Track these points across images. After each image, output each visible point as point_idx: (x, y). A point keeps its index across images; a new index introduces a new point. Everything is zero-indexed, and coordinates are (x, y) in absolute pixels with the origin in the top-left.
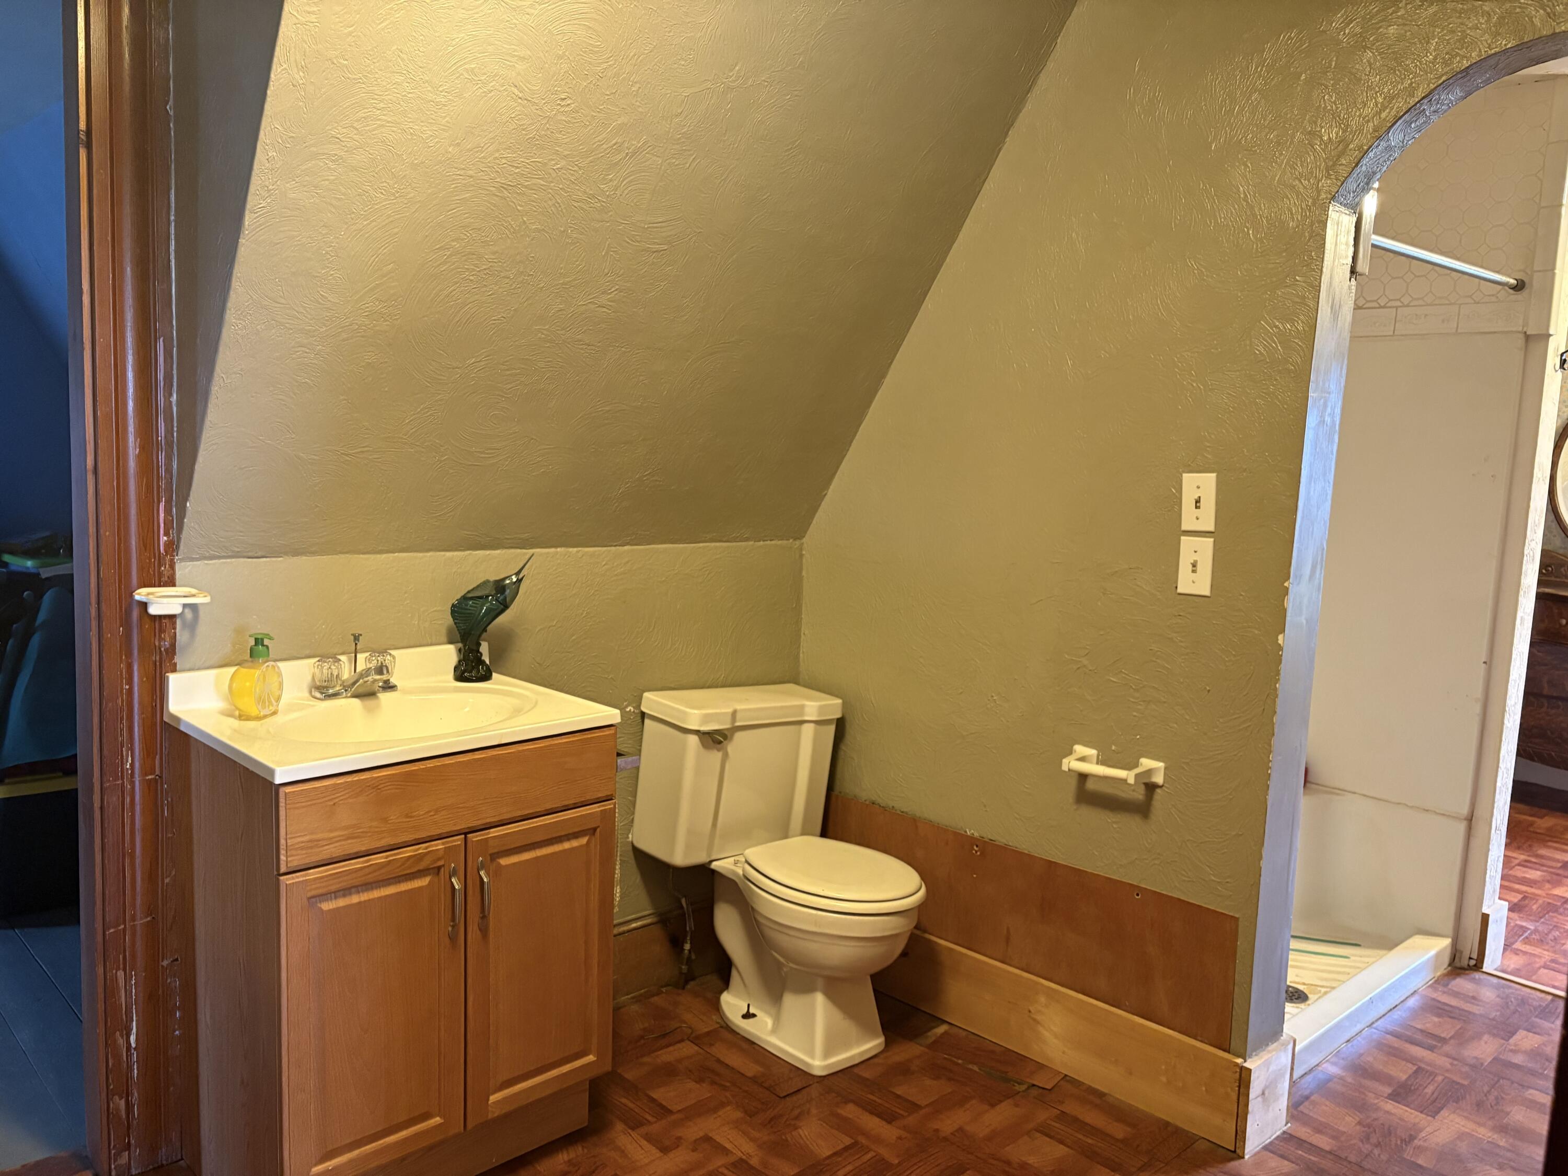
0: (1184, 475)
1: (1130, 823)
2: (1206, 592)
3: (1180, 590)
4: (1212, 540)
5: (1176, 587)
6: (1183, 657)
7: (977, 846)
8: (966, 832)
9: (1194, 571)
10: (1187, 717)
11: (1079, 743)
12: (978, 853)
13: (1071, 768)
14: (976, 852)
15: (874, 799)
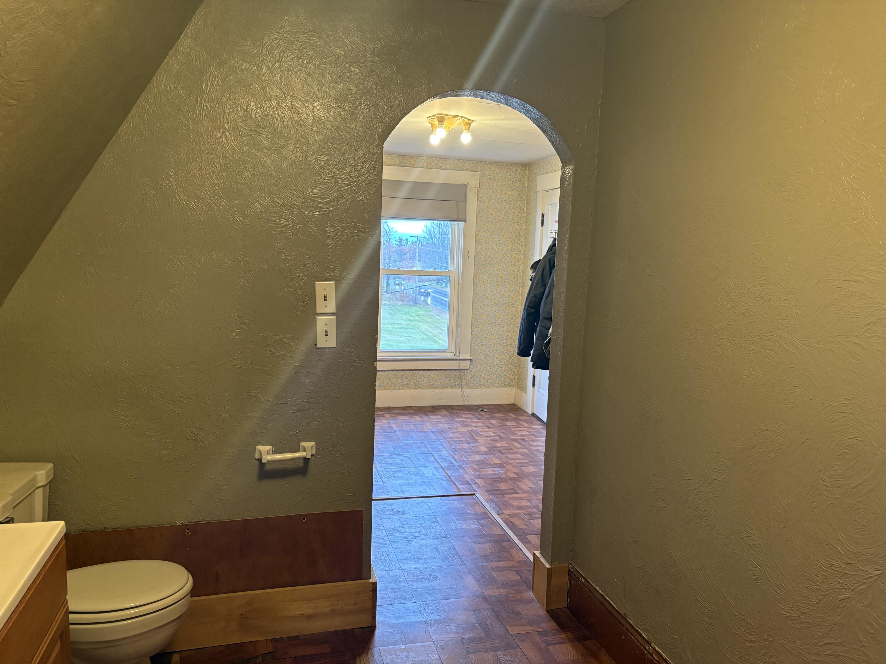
0: (316, 283)
1: (295, 481)
2: (334, 345)
3: (318, 346)
4: (335, 317)
5: (316, 345)
6: (322, 382)
7: (188, 529)
8: (176, 523)
9: (326, 335)
10: (327, 414)
11: (258, 445)
12: (190, 533)
13: (268, 460)
14: (188, 533)
15: (82, 528)
